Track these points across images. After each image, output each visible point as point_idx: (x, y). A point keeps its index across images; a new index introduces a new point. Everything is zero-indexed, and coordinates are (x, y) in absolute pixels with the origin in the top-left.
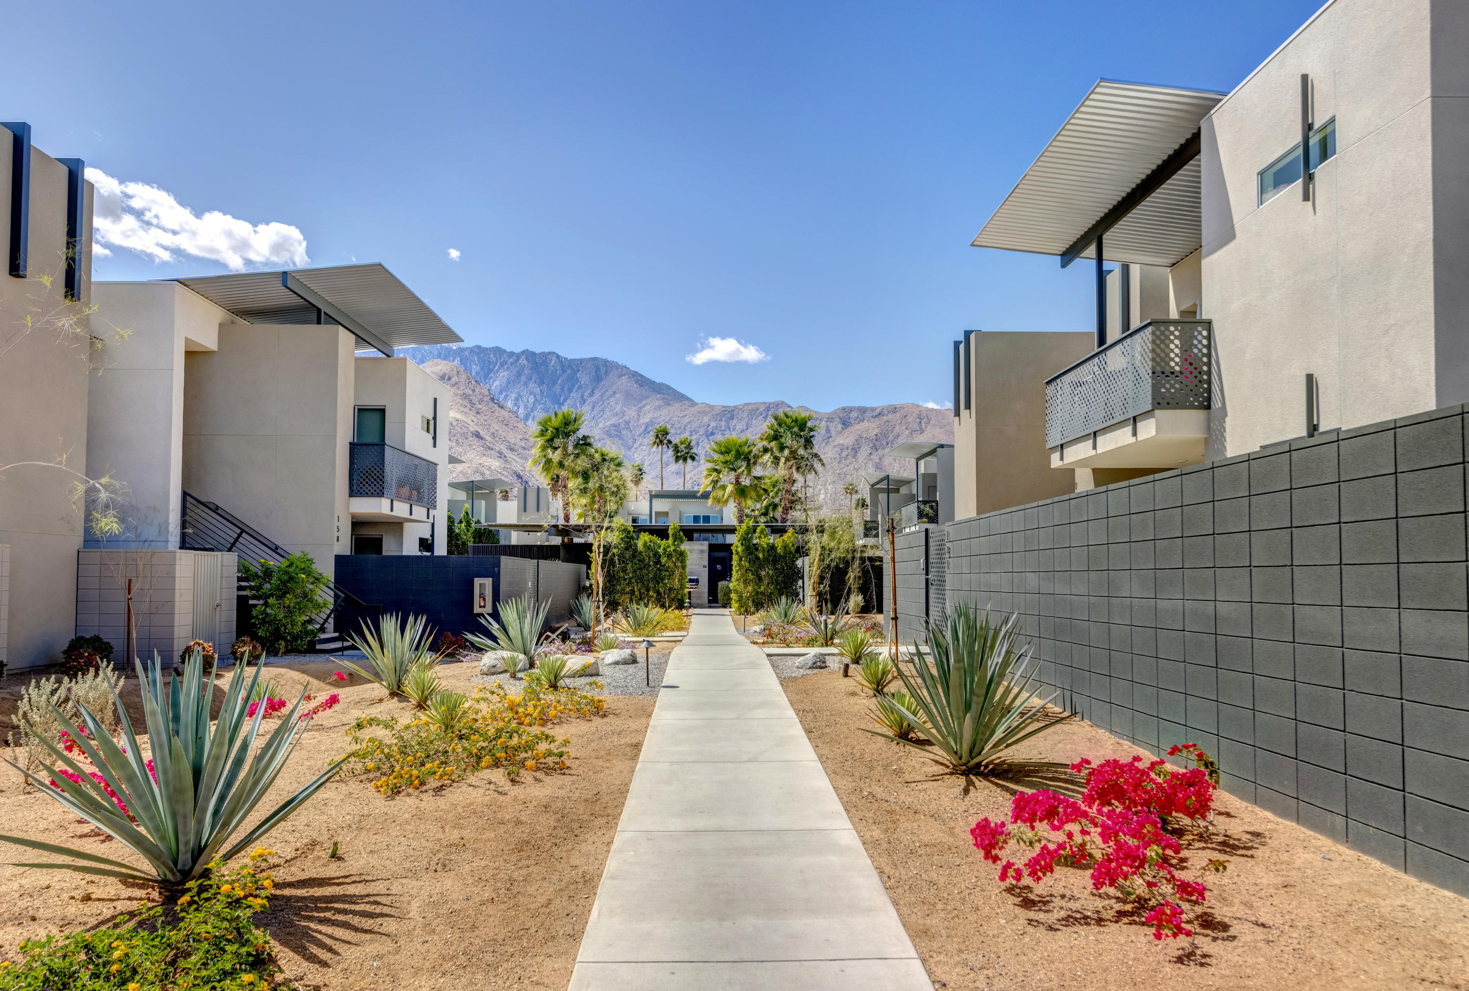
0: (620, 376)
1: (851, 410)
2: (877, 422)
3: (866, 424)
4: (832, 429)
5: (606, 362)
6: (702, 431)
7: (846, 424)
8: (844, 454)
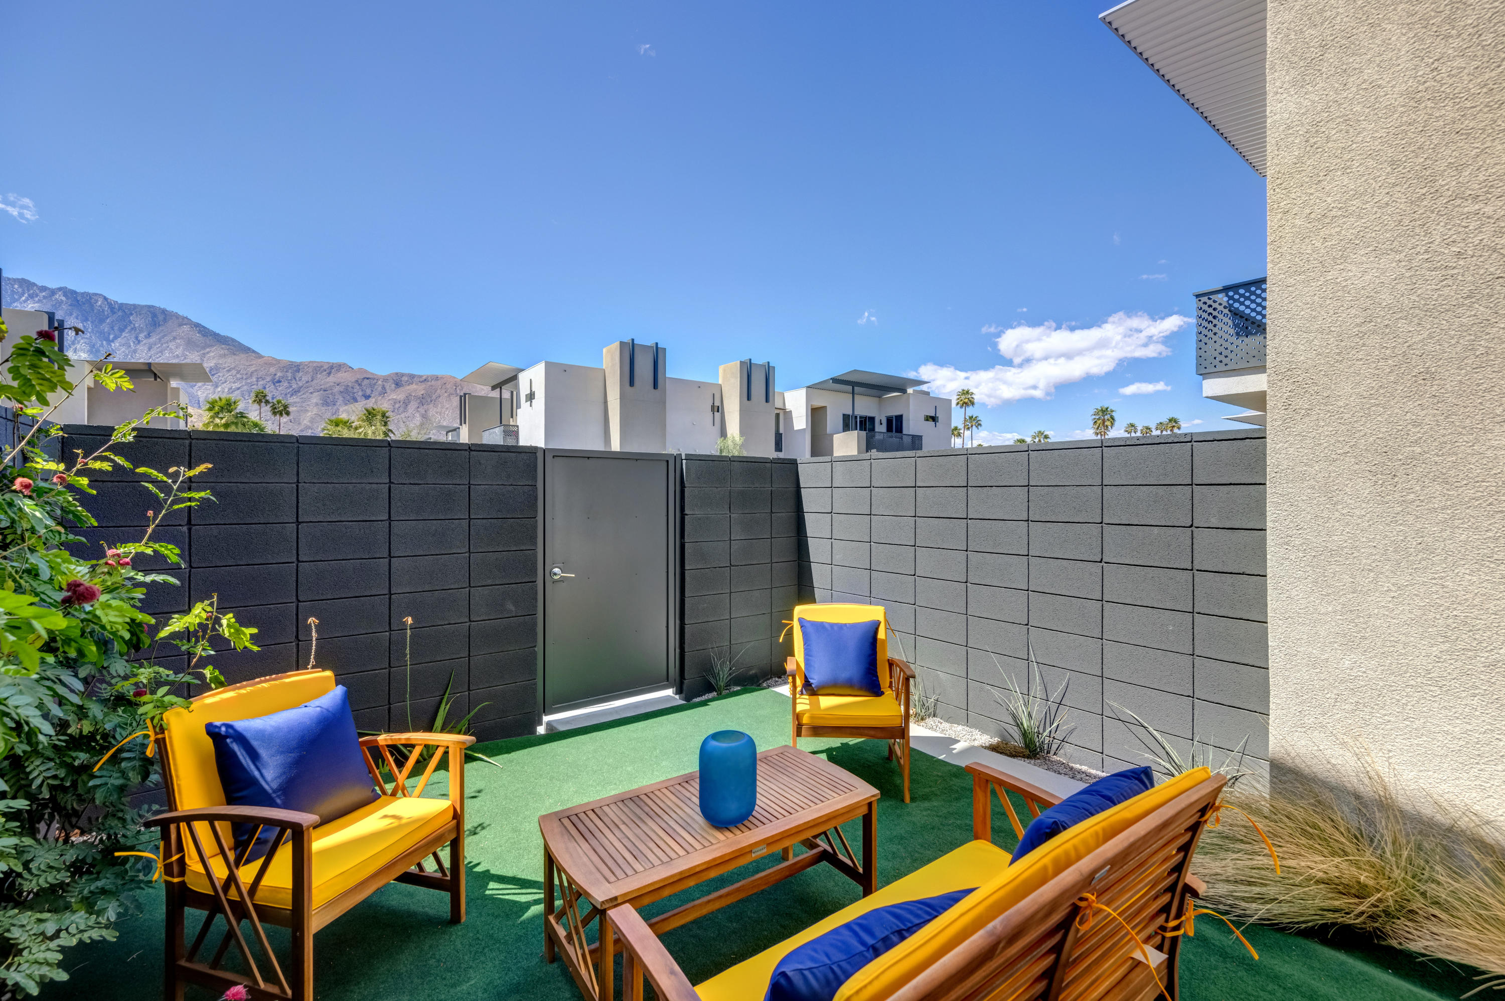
0: (180, 325)
4: (387, 388)
5: (164, 311)
6: (268, 379)
7: (398, 384)
8: (397, 406)
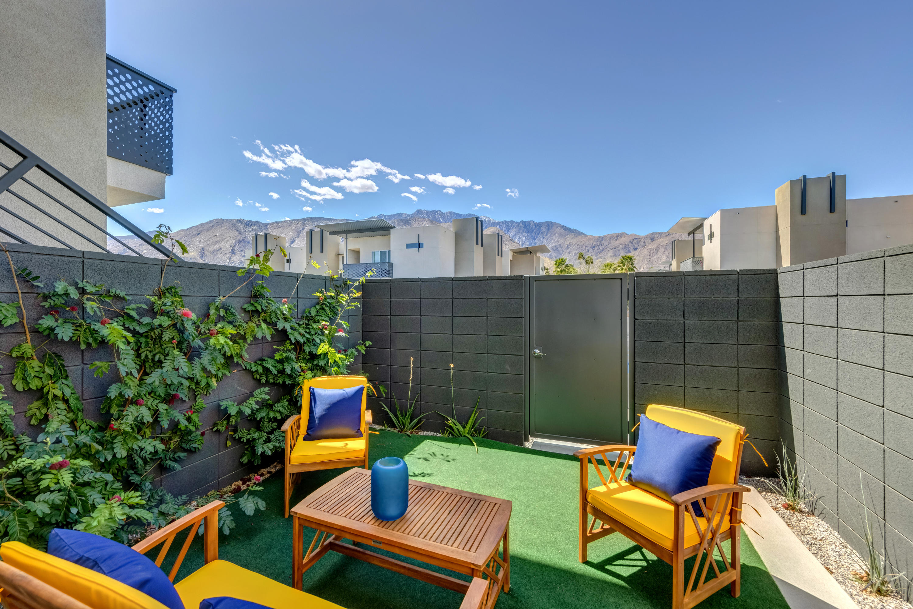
0: (557, 227)
1: (655, 234)
2: (667, 238)
3: (662, 239)
4: (646, 242)
5: (552, 223)
6: (590, 246)
7: (652, 240)
8: (652, 252)
